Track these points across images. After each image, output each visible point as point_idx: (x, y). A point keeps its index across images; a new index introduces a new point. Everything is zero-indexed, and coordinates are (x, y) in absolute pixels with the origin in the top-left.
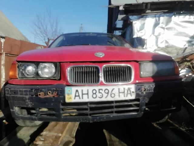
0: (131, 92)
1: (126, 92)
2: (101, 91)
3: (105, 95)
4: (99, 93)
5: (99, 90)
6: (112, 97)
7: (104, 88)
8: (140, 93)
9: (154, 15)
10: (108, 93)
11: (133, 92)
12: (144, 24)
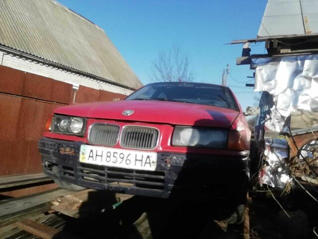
0: (151, 162)
1: (144, 160)
2: (115, 155)
3: (120, 160)
4: (114, 156)
5: (114, 153)
6: (127, 164)
7: (119, 151)
8: (163, 165)
9: (295, 57)
10: (123, 158)
11: (153, 162)
12: (275, 71)
